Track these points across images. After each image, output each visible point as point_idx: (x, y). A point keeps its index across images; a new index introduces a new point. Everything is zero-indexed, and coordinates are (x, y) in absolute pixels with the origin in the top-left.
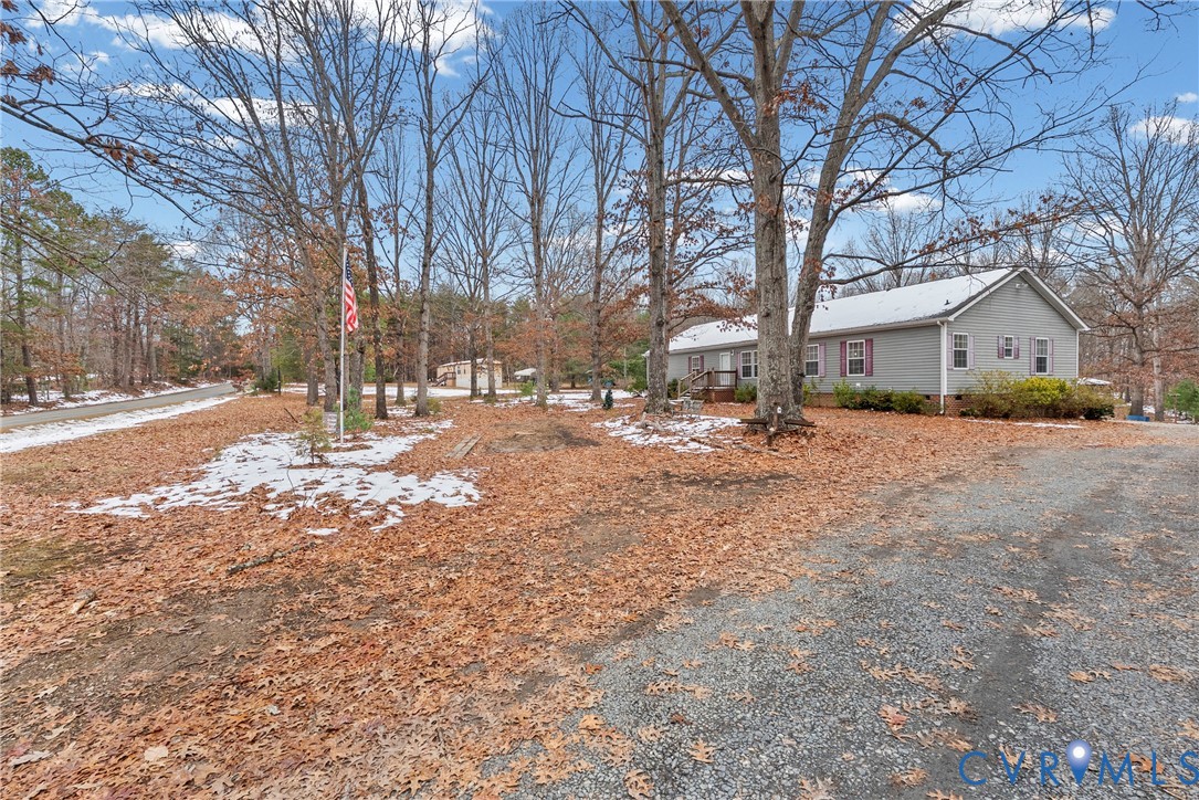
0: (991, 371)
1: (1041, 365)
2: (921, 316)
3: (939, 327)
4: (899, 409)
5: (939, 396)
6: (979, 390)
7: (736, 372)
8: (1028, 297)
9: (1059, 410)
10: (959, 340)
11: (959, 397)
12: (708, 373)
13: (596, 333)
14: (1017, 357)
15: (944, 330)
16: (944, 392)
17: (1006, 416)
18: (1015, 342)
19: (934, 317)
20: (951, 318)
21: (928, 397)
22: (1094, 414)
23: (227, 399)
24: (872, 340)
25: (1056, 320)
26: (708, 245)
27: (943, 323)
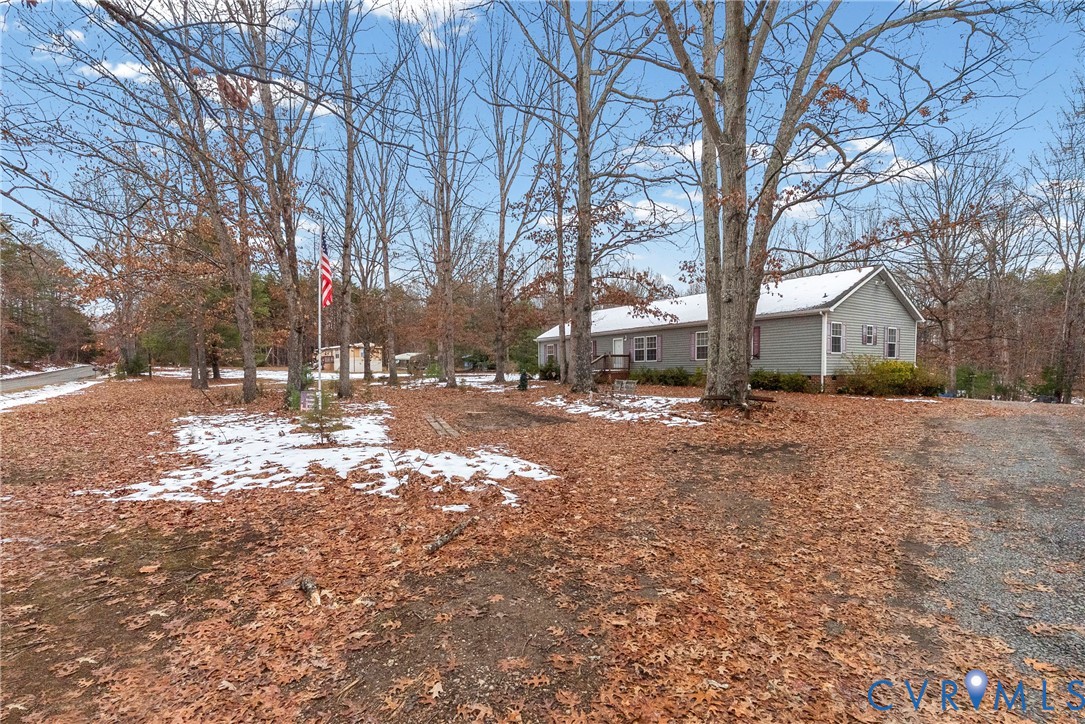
0: (858, 355)
1: (891, 350)
2: (805, 307)
3: (821, 316)
4: (787, 387)
5: (820, 376)
6: (851, 370)
7: (629, 356)
8: (884, 295)
9: (906, 388)
10: (836, 329)
11: (834, 378)
12: (605, 357)
13: (499, 318)
14: (875, 343)
15: (825, 320)
16: (824, 372)
17: (870, 394)
18: (874, 331)
19: (817, 307)
20: (832, 309)
21: (810, 377)
22: (930, 391)
23: (90, 384)
24: (759, 328)
25: (902, 313)
26: (614, 237)
27: (824, 313)
